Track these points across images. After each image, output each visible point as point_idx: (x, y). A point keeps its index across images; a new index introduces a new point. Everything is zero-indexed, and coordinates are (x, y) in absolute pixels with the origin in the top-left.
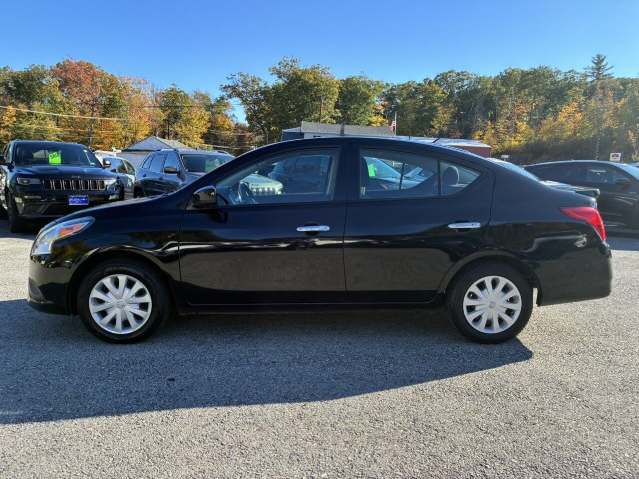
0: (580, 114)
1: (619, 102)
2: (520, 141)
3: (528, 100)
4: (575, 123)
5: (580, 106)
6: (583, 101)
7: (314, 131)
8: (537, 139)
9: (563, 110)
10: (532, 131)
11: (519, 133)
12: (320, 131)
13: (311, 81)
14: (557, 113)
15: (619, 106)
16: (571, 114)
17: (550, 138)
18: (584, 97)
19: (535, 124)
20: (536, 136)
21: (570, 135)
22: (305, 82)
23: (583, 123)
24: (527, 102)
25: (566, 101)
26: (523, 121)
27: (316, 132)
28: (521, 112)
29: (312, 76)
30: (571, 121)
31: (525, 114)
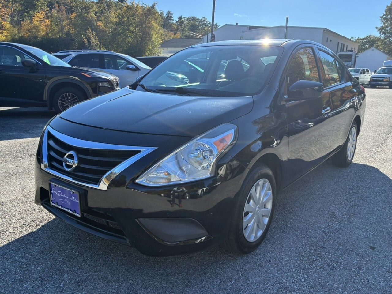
0: (48, 20)
1: (72, 14)
2: (6, 36)
3: (7, 5)
4: (45, 26)
5: (47, 14)
6: (48, 11)
8: (20, 35)
9: (35, 15)
10: (16, 30)
11: (5, 30)
14: (31, 17)
15: (72, 18)
16: (41, 20)
17: (29, 36)
18: (48, 8)
19: (17, 24)
20: (19, 33)
21: (44, 35)
23: (51, 26)
24: (7, 6)
25: (36, 9)
26: (6, 21)
28: (4, 13)
30: (43, 25)
31: (7, 16)
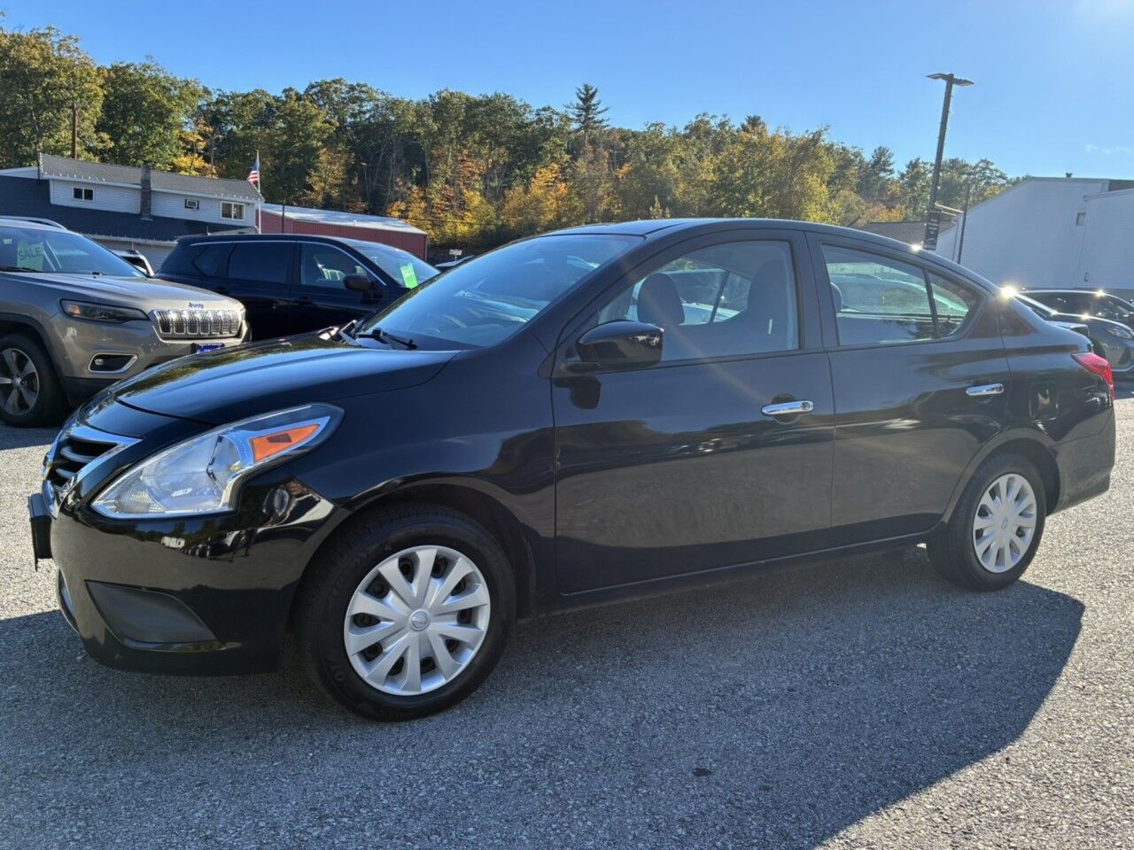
0: (564, 185)
1: (621, 168)
2: (471, 225)
3: (479, 152)
4: (557, 199)
5: (563, 170)
6: (567, 162)
7: (75, 178)
8: (500, 223)
9: (537, 175)
10: (491, 209)
11: (469, 211)
12: (90, 180)
13: (35, 65)
14: (528, 179)
15: (620, 177)
16: (550, 184)
17: (519, 224)
18: (568, 156)
19: (495, 196)
20: (498, 217)
21: (551, 220)
22: (20, 63)
23: (570, 199)
24: (478, 155)
25: (542, 160)
26: (474, 189)
27: (79, 180)
28: (470, 172)
29: (36, 53)
30: (552, 196)
31: (476, 177)
